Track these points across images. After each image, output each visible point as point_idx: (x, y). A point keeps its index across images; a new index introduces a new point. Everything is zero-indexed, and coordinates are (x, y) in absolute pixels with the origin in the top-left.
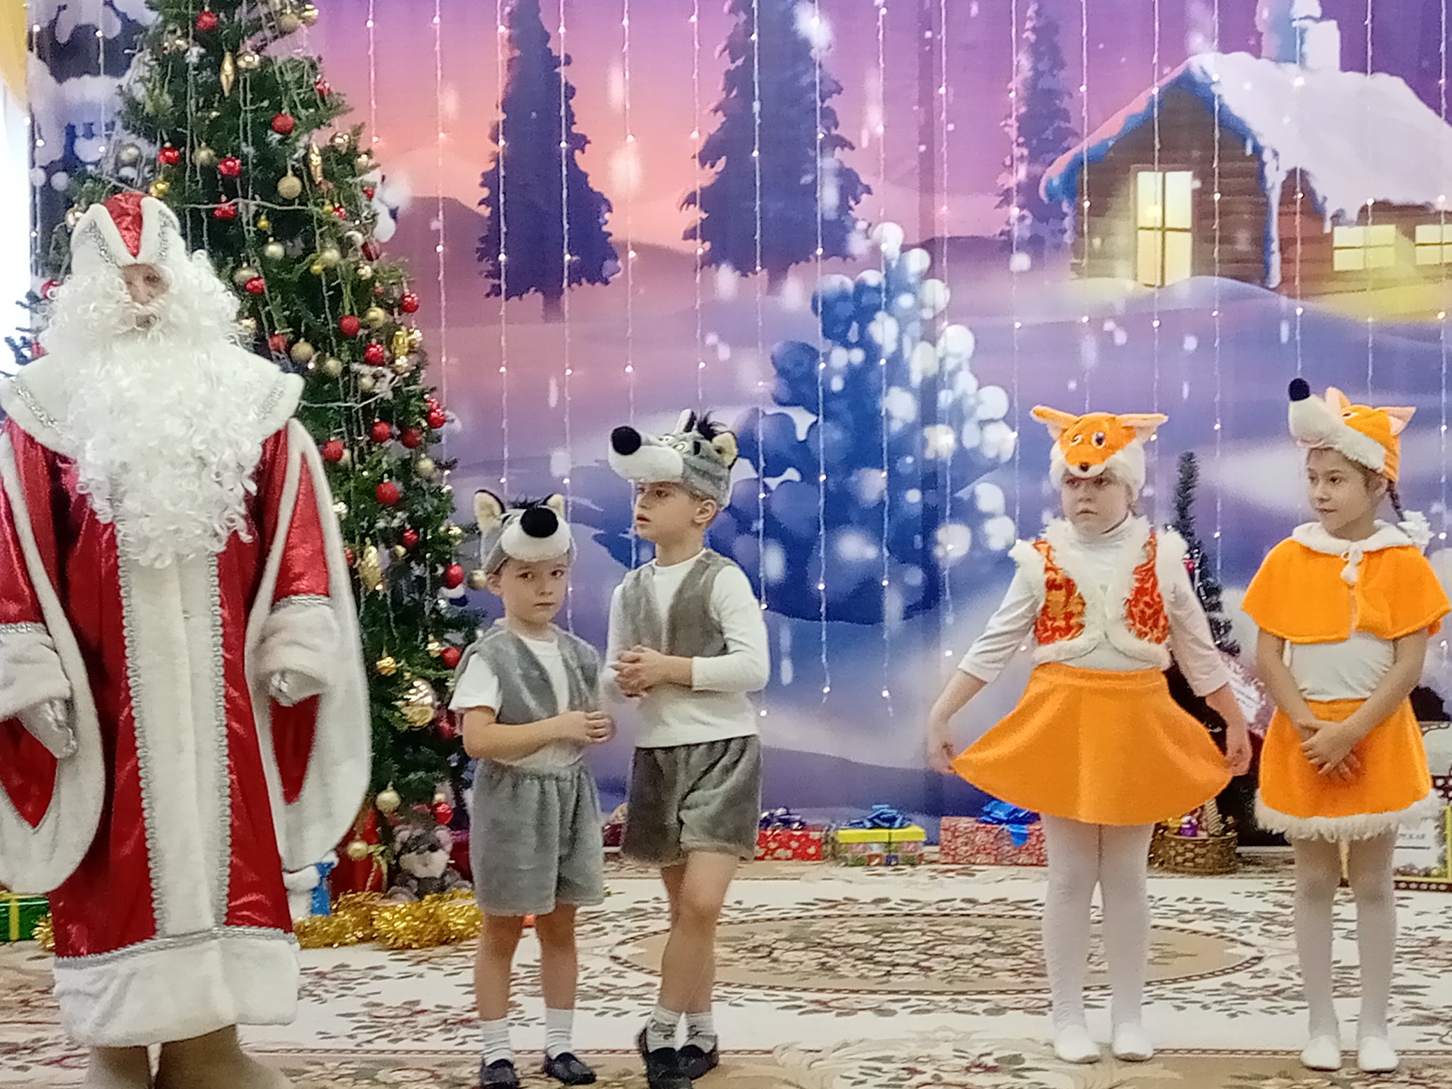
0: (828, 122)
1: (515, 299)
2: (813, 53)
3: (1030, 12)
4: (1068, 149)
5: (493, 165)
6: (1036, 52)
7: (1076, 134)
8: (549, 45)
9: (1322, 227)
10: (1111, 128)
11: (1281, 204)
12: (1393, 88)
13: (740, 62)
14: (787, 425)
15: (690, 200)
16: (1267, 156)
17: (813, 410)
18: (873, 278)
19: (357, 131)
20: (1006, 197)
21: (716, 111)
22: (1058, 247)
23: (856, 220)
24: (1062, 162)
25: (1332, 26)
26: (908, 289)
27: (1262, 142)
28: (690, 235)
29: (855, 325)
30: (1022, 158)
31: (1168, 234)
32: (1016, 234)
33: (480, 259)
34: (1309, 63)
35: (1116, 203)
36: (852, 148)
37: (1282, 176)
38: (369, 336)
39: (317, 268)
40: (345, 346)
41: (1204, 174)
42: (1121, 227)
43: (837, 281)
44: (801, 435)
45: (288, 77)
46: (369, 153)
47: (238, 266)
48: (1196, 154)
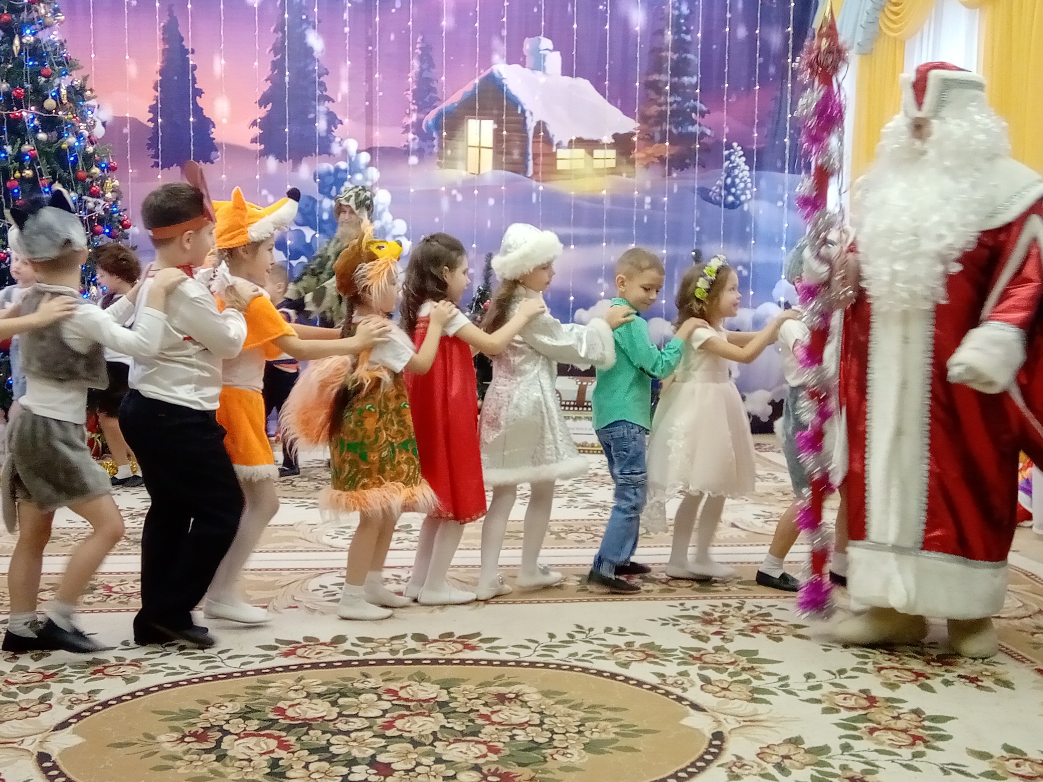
0: (322, 88)
1: (166, 169)
2: (315, 54)
3: (419, 40)
4: (435, 107)
5: (155, 102)
6: (421, 59)
7: (439, 100)
8: (184, 43)
9: (551, 149)
10: (456, 98)
11: (534, 137)
12: (585, 85)
13: (279, 57)
14: (302, 235)
15: (254, 123)
16: (527, 114)
17: (314, 228)
18: (343, 165)
19: (85, 79)
20: (407, 129)
21: (267, 80)
22: (431, 153)
23: (335, 137)
24: (433, 113)
25: (558, 54)
26: (360, 171)
27: (525, 107)
28: (254, 141)
29: (334, 188)
30: (414, 110)
31: (482, 150)
32: (411, 146)
33: (148, 149)
34: (547, 71)
35: (458, 133)
36: (334, 102)
37: (534, 124)
38: (92, 182)
39: (64, 146)
40: (80, 186)
41: (499, 122)
42: (460, 145)
43: (326, 166)
44: (308, 240)
45: (49, 49)
46: (91, 90)
47: (23, 143)
48: (495, 112)
